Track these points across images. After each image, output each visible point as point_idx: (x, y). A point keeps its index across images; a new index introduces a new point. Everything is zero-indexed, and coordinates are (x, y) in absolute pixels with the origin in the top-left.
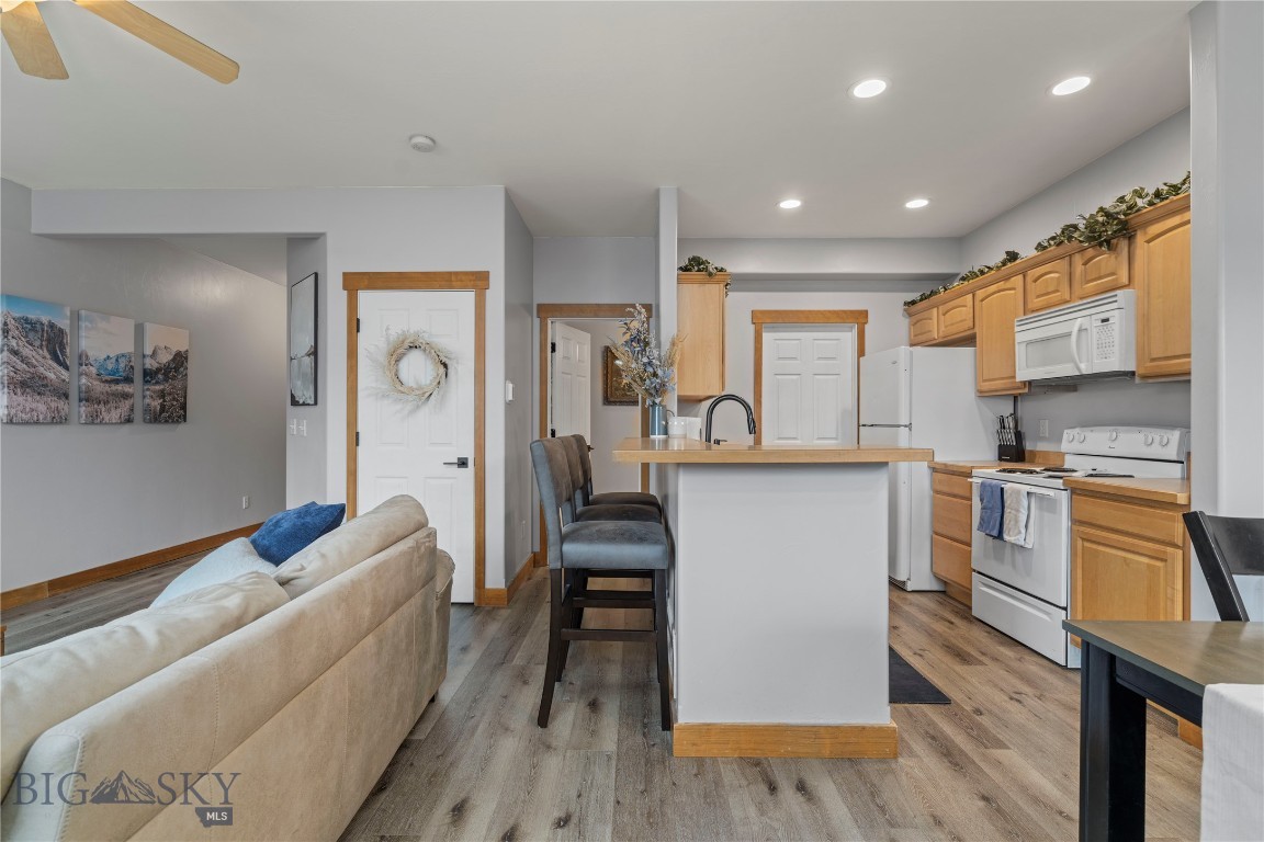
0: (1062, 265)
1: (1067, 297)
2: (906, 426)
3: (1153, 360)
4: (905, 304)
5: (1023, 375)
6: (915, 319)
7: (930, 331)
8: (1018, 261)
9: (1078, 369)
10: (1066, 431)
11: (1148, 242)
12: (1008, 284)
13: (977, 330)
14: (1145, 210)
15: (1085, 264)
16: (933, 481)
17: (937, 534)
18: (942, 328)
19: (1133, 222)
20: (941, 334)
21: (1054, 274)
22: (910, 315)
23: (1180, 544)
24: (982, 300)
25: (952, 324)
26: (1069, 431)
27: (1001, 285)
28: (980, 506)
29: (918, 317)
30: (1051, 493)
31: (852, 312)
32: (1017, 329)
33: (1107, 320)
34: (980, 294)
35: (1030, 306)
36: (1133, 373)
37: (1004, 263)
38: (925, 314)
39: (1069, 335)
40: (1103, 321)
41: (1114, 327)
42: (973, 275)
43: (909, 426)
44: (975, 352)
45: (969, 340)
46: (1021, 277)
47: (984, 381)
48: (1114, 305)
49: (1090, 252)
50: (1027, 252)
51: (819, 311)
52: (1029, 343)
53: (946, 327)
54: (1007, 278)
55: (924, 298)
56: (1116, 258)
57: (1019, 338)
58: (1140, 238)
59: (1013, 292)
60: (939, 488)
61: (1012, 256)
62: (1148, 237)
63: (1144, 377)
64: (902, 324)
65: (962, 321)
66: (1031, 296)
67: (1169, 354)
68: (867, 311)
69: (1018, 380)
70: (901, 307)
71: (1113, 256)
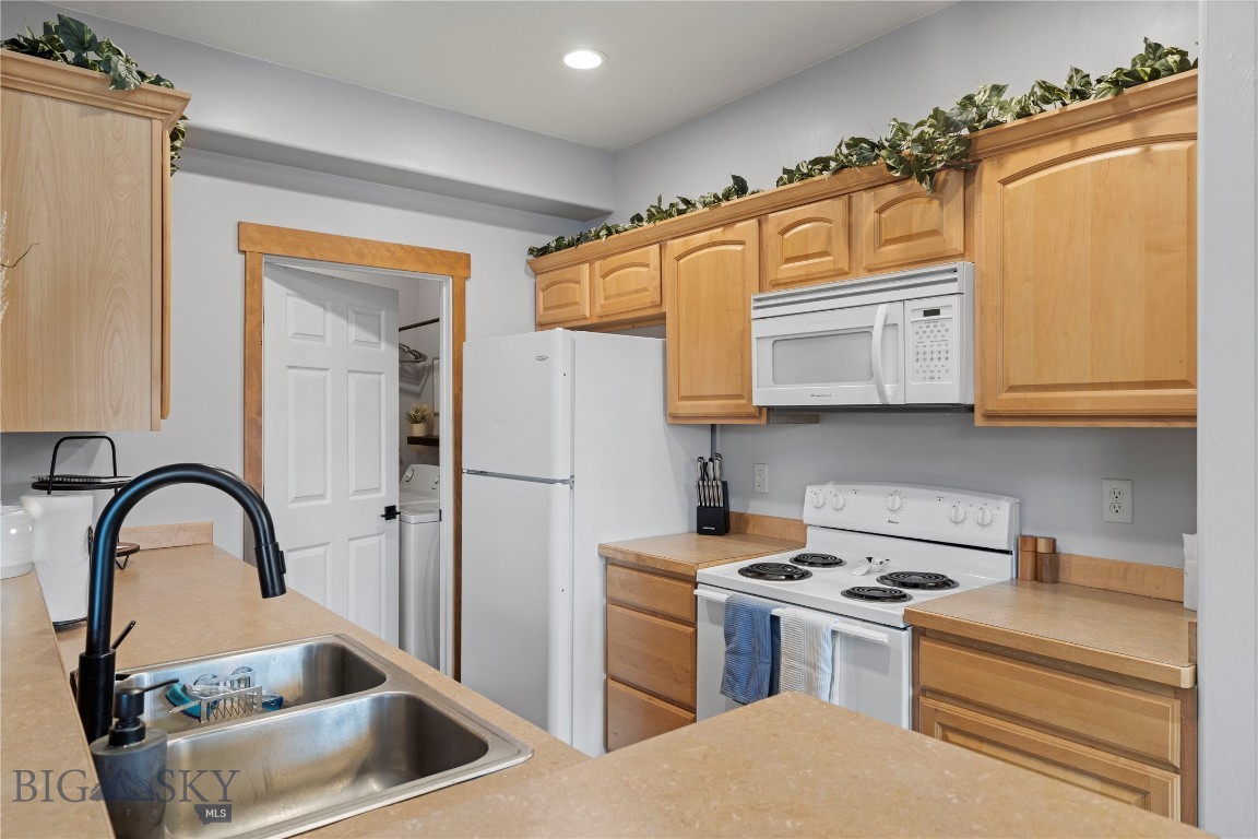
0: (834, 208)
1: (844, 265)
2: (563, 482)
3: (1013, 389)
4: (531, 251)
5: (766, 393)
6: (545, 279)
7: (577, 303)
8: (747, 197)
9: (881, 393)
10: (809, 489)
11: (1005, 182)
12: (730, 234)
13: (667, 308)
14: (1006, 126)
15: (880, 211)
16: (607, 582)
17: (614, 679)
18: (601, 300)
19: (979, 145)
20: (598, 310)
21: (816, 223)
22: (536, 273)
23: (1177, 763)
24: (679, 258)
25: (619, 295)
26: (815, 488)
27: (717, 234)
28: (722, 647)
29: (552, 276)
30: (880, 635)
31: (443, 253)
32: (755, 314)
33: (936, 312)
34: (676, 246)
35: (772, 275)
36: (971, 409)
37: (727, 196)
38: (568, 273)
39: (866, 332)
40: (927, 313)
41: (948, 325)
42: (657, 214)
43: (570, 482)
44: (665, 345)
45: (649, 323)
46: (754, 221)
47: (682, 398)
48: (953, 287)
49: (892, 191)
50: (763, 182)
51: (382, 244)
52: (777, 341)
53: (607, 298)
54: (728, 223)
55: (560, 245)
56: (941, 206)
57: (757, 329)
58: (989, 174)
59: (739, 248)
60: (622, 595)
61: (740, 187)
62: (1006, 174)
63: (989, 416)
64: (524, 284)
65: (637, 291)
66: (772, 259)
67: (1046, 381)
68: (468, 256)
69: (756, 402)
70: (525, 256)
71: (936, 203)
